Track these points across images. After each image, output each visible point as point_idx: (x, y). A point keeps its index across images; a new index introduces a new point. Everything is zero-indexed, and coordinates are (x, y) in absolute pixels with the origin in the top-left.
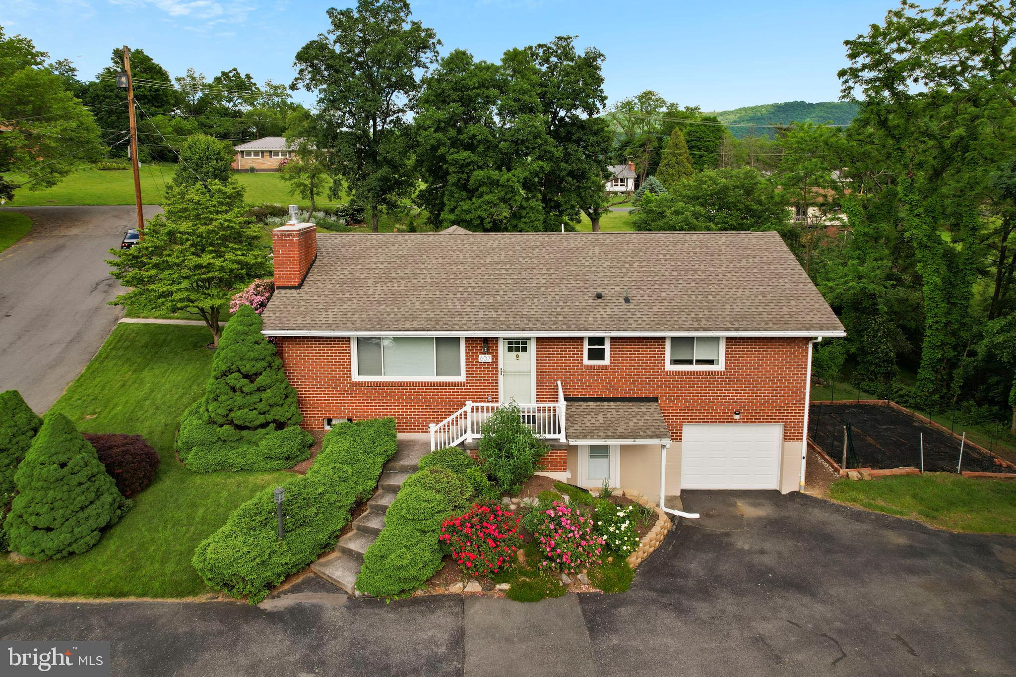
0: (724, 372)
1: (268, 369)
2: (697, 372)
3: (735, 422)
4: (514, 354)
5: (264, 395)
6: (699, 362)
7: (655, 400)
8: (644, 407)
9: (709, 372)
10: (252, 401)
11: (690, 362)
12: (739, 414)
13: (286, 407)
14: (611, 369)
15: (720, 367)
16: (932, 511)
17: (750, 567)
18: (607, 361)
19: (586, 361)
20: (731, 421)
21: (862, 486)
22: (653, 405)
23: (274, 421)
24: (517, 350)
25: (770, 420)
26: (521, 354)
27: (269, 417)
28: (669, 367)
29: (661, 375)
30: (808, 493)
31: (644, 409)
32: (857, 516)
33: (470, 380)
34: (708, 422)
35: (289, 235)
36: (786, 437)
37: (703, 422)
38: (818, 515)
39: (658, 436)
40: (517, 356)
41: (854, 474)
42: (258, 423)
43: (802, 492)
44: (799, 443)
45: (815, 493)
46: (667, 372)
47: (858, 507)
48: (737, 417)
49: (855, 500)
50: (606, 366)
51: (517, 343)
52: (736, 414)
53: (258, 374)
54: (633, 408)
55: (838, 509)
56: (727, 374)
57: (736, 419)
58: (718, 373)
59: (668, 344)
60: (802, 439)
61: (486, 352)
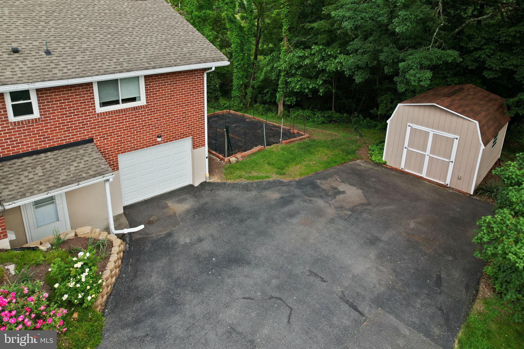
0: (146, 106)
2: (124, 109)
3: (158, 144)
6: (125, 101)
7: (91, 141)
8: (81, 150)
9: (134, 108)
11: (117, 102)
12: (160, 137)
14: (42, 121)
15: (142, 102)
16: (281, 170)
17: (197, 257)
18: (36, 114)
19: (12, 118)
20: (156, 143)
21: (240, 165)
22: (90, 146)
25: (183, 136)
28: (99, 110)
29: (93, 118)
30: (212, 181)
31: (82, 152)
32: (246, 188)
34: (138, 149)
36: (195, 146)
37: (134, 150)
38: (223, 195)
39: (100, 174)
41: (233, 159)
43: (208, 181)
44: (203, 148)
45: (215, 179)
46: (98, 114)
47: (244, 181)
48: (159, 140)
49: (240, 177)
50: (36, 119)
52: (158, 137)
54: (71, 153)
55: (234, 186)
56: (148, 107)
57: (159, 141)
58: (141, 107)
59: (95, 88)
60: (205, 145)
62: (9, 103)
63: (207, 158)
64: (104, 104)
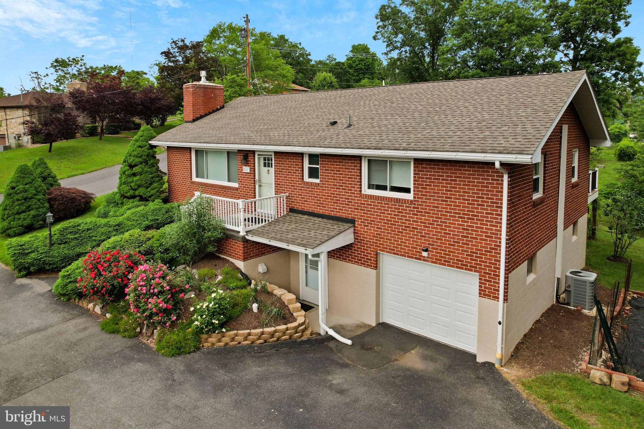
0: (412, 201)
1: (144, 164)
2: (386, 199)
3: (424, 260)
4: (267, 168)
5: (135, 179)
6: (394, 189)
7: (352, 222)
10: (129, 181)
11: (384, 188)
12: (426, 250)
13: (149, 189)
14: (321, 187)
15: (410, 196)
19: (306, 179)
20: (420, 258)
22: (350, 226)
23: (140, 196)
24: (269, 165)
25: (460, 265)
26: (270, 169)
27: (137, 193)
28: (366, 191)
29: (357, 197)
33: (240, 186)
35: (189, 88)
36: (482, 293)
37: (394, 254)
40: (268, 171)
42: (128, 194)
43: (495, 366)
44: (494, 302)
46: (364, 195)
48: (425, 254)
50: (316, 183)
52: (423, 250)
53: (136, 165)
56: (415, 204)
57: (425, 257)
58: (405, 201)
59: (365, 166)
60: (498, 298)
61: (247, 164)
62: (306, 165)
63: (500, 323)
64: (370, 186)
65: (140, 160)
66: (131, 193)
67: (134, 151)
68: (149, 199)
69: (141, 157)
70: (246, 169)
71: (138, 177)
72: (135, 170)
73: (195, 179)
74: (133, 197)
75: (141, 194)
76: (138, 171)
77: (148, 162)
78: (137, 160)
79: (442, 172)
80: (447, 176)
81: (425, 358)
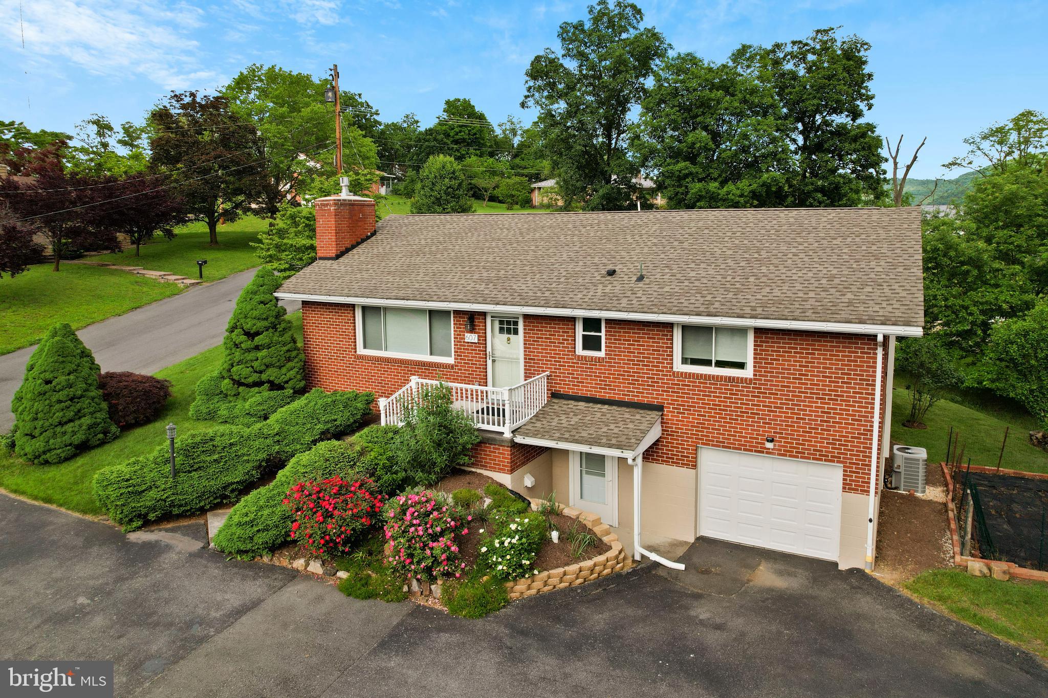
0: (751, 380)
1: (271, 330)
2: (713, 376)
3: (767, 453)
4: (506, 336)
5: (260, 354)
6: (720, 364)
7: (660, 408)
9: (730, 378)
10: (248, 358)
11: (707, 363)
12: (772, 441)
13: (284, 370)
14: (606, 362)
15: (748, 373)
18: (602, 353)
19: (580, 351)
20: (762, 451)
22: (655, 415)
23: (269, 382)
24: (509, 331)
26: (512, 336)
27: (264, 377)
28: (679, 366)
29: (666, 375)
30: (877, 575)
32: (925, 621)
33: (458, 362)
34: (729, 448)
35: (327, 205)
36: (848, 487)
37: (723, 447)
38: (864, 604)
40: (509, 339)
41: (976, 566)
42: (250, 380)
43: (867, 571)
44: (862, 497)
45: (886, 576)
46: (675, 373)
47: (941, 609)
48: (769, 445)
50: (599, 358)
51: (509, 323)
52: (768, 441)
53: (258, 333)
54: (626, 413)
55: (902, 605)
56: (755, 384)
57: (769, 449)
58: (742, 380)
59: (677, 335)
60: (868, 492)
61: (472, 330)
62: (580, 332)
63: (871, 521)
64: (685, 361)
65: (266, 323)
66: (255, 377)
67: (252, 309)
68: (286, 385)
69: (266, 319)
70: (472, 338)
71: (264, 353)
72: (258, 340)
73: (361, 351)
74: (258, 384)
75: (271, 379)
76: (264, 342)
77: (278, 326)
78: (261, 324)
79: (795, 344)
80: (801, 349)
81: (780, 573)
